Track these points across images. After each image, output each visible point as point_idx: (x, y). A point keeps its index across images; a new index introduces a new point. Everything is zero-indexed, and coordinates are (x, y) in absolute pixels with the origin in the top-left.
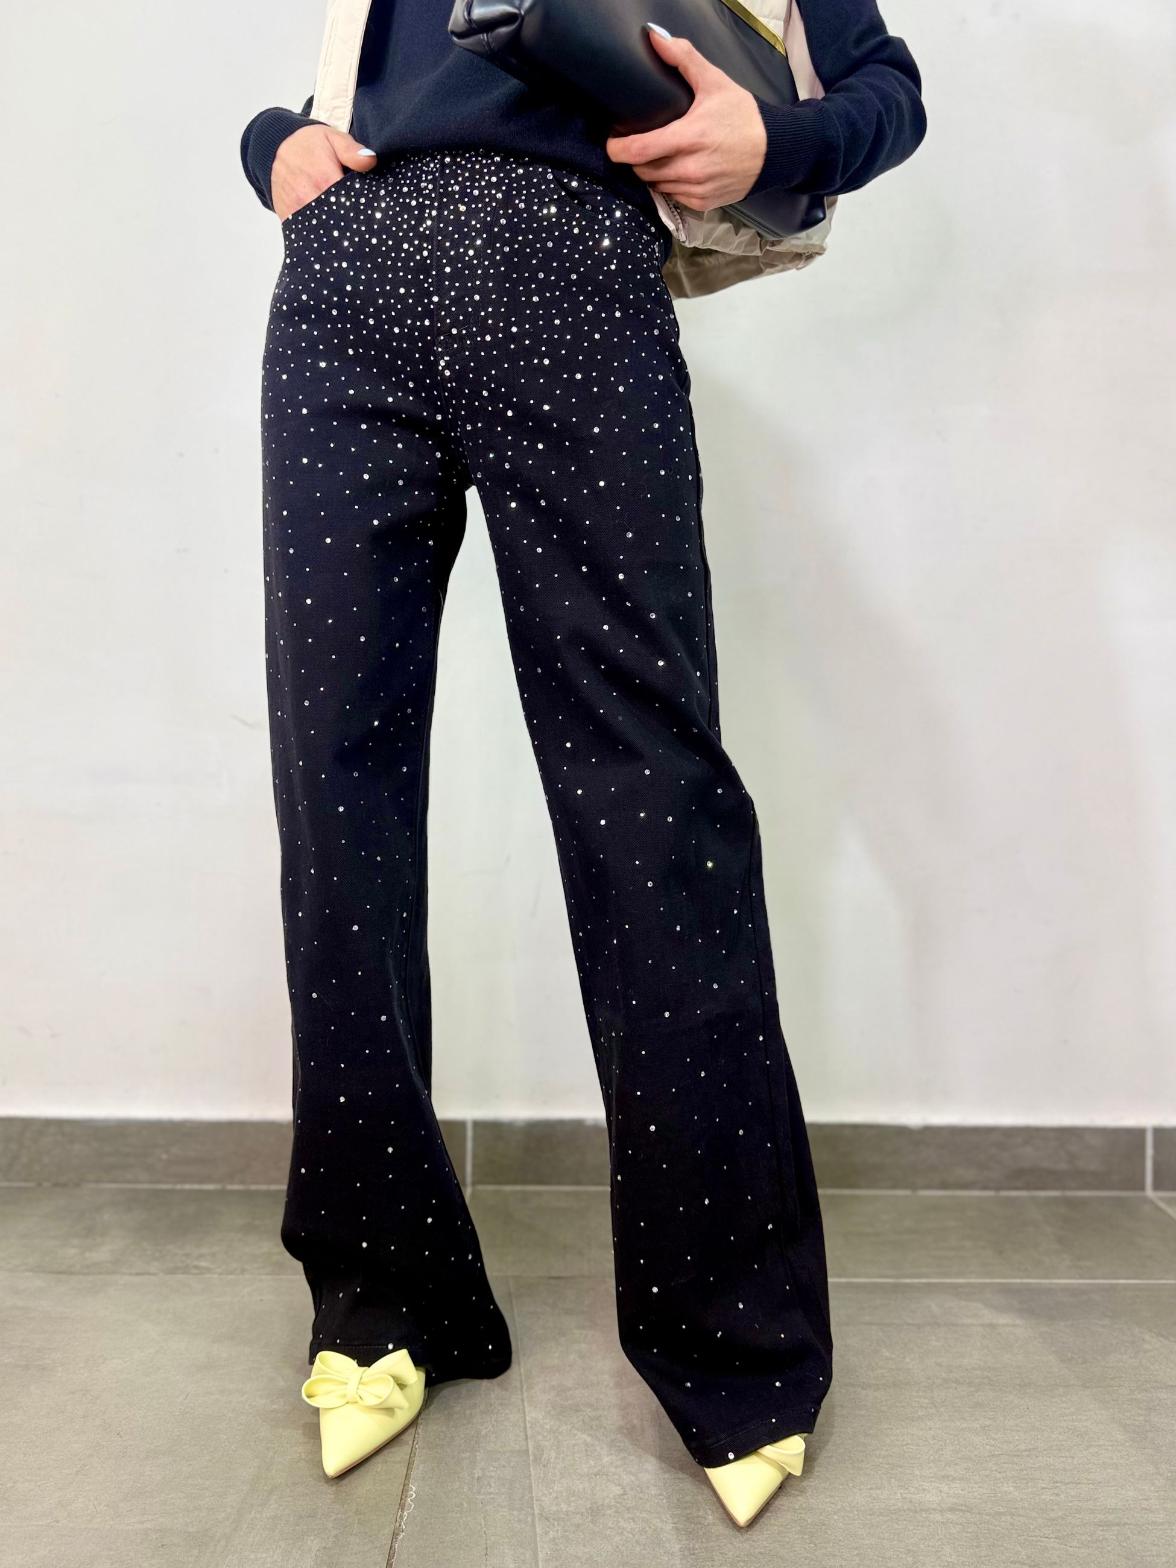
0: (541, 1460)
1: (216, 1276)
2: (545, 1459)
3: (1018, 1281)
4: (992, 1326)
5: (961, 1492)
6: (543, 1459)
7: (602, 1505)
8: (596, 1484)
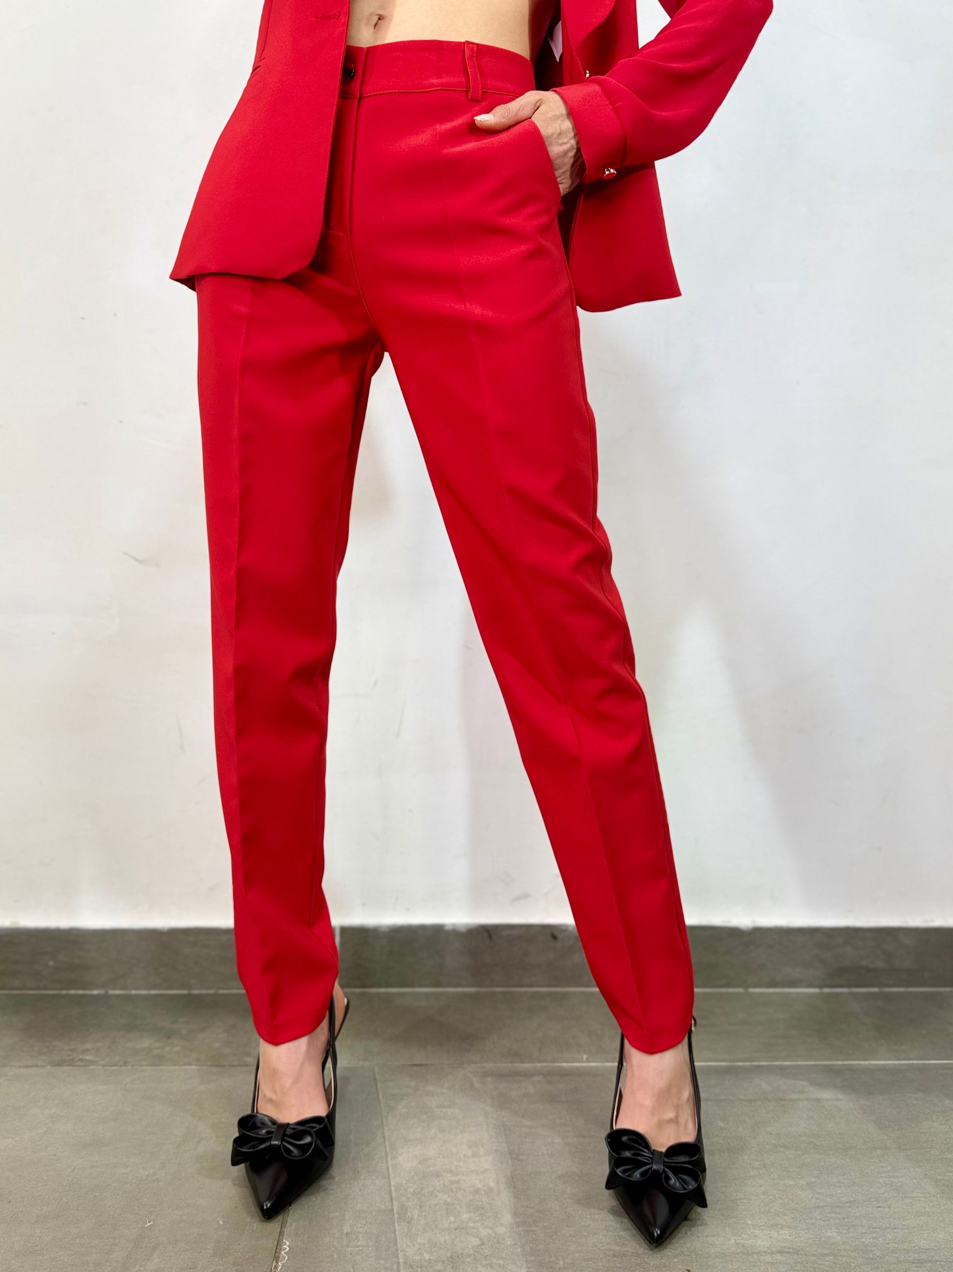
0: (405, 1217)
1: (100, 1067)
2: (409, 1217)
3: (840, 1063)
4: (817, 1100)
5: (790, 1238)
6: (407, 1217)
7: (462, 1254)
8: (456, 1237)
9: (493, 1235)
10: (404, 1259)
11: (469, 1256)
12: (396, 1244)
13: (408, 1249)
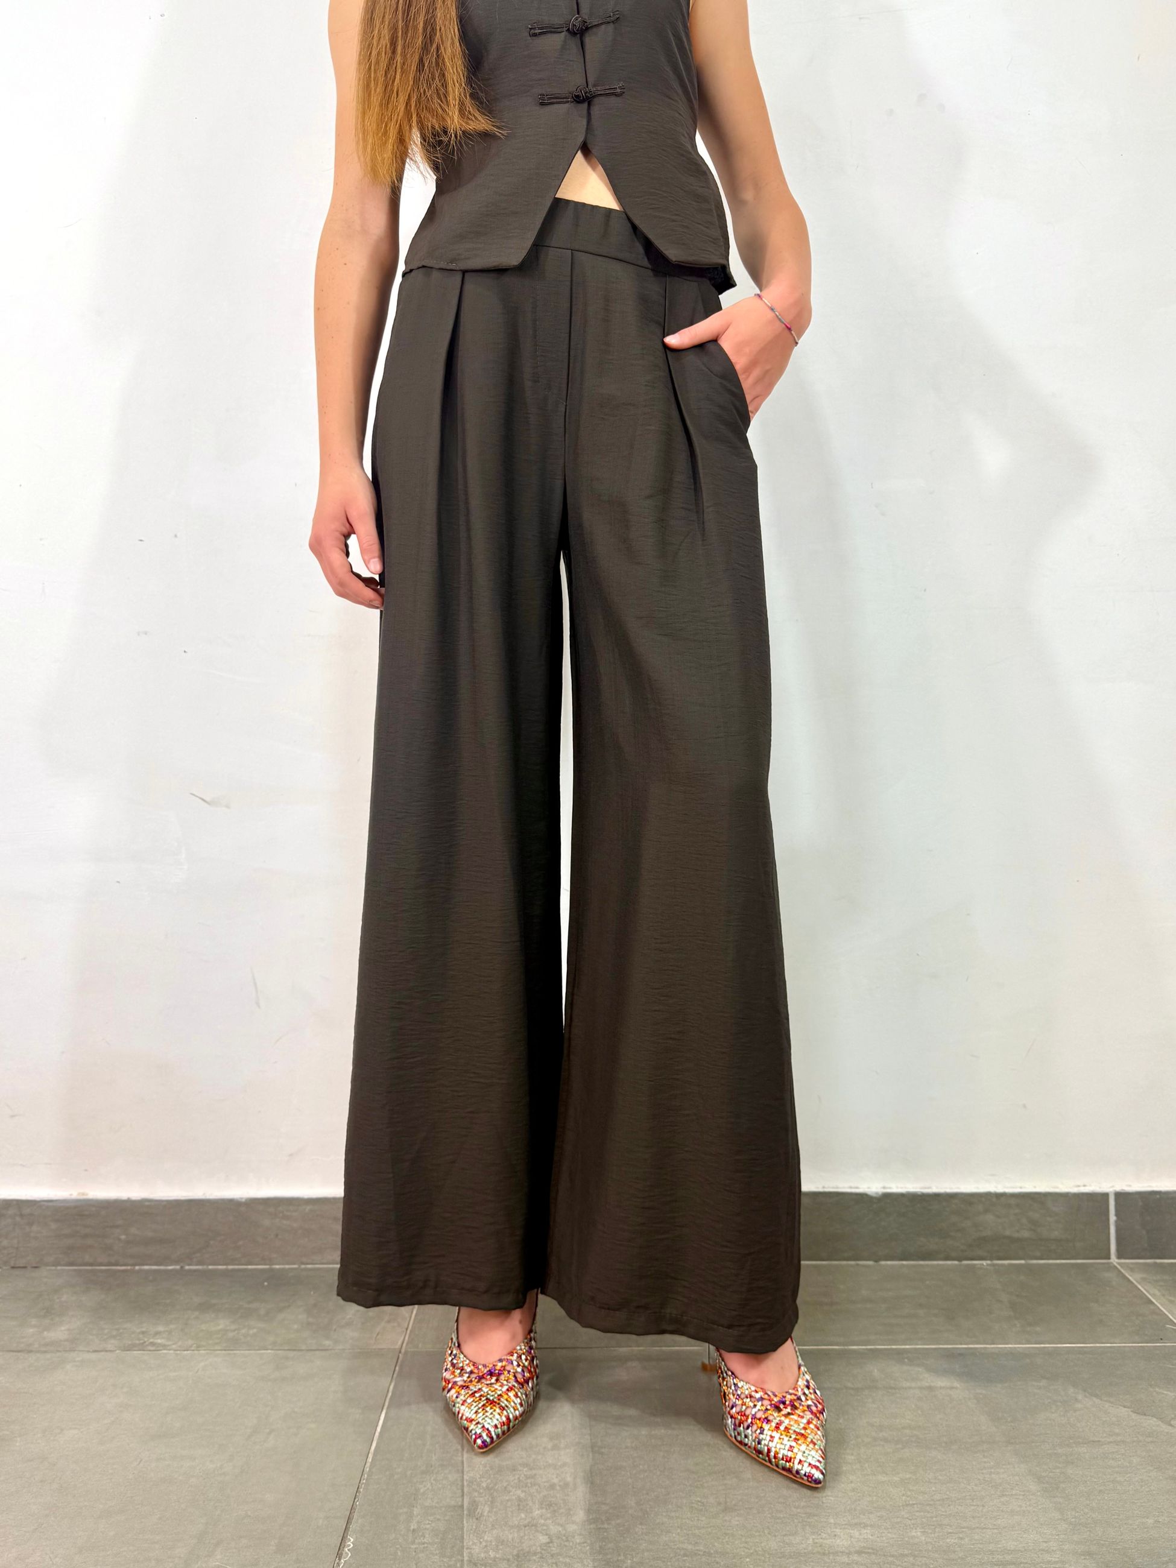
0: (475, 1513)
2: (478, 1513)
3: (964, 1346)
4: (930, 1388)
7: (529, 1552)
8: (525, 1535)
9: (564, 1532)
10: (469, 1557)
11: (535, 1554)
12: (463, 1543)
13: (474, 1547)
